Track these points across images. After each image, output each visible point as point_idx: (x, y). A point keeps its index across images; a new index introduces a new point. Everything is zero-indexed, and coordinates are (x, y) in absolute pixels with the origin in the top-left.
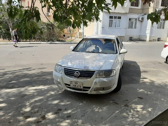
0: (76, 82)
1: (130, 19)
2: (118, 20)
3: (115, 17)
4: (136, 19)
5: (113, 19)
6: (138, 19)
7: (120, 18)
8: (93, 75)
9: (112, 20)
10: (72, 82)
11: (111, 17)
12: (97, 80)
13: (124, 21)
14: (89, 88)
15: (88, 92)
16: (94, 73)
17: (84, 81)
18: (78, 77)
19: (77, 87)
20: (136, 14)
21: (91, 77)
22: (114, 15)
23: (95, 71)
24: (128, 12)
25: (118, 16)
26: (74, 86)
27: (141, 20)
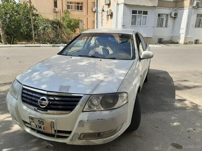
0: (41, 121)
1: (159, 15)
2: (143, 15)
3: (140, 12)
4: (167, 15)
5: (137, 14)
6: (170, 14)
7: (145, 13)
8: (75, 105)
9: (136, 16)
10: (33, 119)
11: (134, 12)
12: (84, 116)
13: (152, 18)
15: (67, 141)
16: (78, 101)
17: (57, 119)
20: (167, 8)
22: (138, 9)
23: (81, 97)
24: (156, 5)
25: (143, 10)
27: (173, 16)
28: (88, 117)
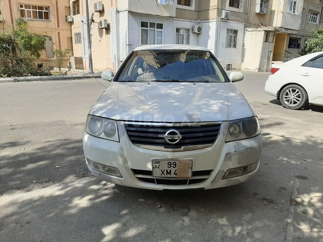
0: (172, 162)
1: (178, 30)
2: (157, 30)
3: (152, 25)
4: (188, 30)
5: (149, 28)
6: (192, 29)
7: (160, 26)
9: (147, 30)
10: (159, 163)
11: (144, 24)
14: (208, 172)
15: (206, 185)
16: (218, 130)
17: (196, 156)
18: (178, 146)
19: (175, 176)
20: (187, 20)
21: (212, 141)
22: (149, 21)
23: (219, 125)
24: (174, 15)
25: (157, 22)
26: (165, 172)
27: (196, 31)
28: (235, 147)
